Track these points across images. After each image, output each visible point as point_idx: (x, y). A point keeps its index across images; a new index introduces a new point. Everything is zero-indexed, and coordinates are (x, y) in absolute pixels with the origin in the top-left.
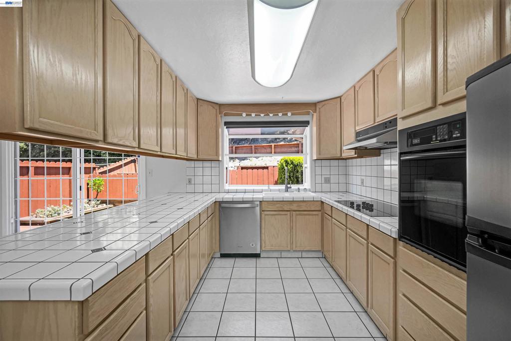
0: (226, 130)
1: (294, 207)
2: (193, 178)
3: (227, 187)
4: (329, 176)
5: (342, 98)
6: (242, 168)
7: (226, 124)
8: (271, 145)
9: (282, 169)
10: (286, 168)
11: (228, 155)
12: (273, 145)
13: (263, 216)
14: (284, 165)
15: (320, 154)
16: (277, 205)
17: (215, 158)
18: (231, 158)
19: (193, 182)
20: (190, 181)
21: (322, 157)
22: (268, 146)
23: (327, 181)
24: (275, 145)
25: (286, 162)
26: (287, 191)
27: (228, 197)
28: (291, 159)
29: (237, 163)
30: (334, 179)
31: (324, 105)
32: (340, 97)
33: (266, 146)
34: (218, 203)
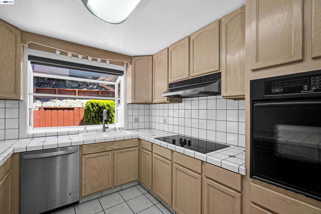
0: (29, 65)
1: (116, 146)
3: (31, 130)
4: (138, 117)
5: (154, 56)
6: (45, 109)
7: (30, 57)
8: (76, 90)
9: (88, 110)
10: (92, 109)
11: (32, 94)
12: (77, 90)
13: (84, 160)
14: (90, 107)
15: (135, 99)
16: (100, 147)
17: (13, 96)
18: (36, 98)
21: (136, 101)
22: (72, 90)
23: (137, 120)
24: (78, 91)
25: (92, 104)
26: (105, 131)
27: (35, 144)
28: (97, 102)
29: (39, 104)
30: (141, 119)
31: (139, 59)
32: (152, 56)
33: (70, 90)
34: (18, 156)
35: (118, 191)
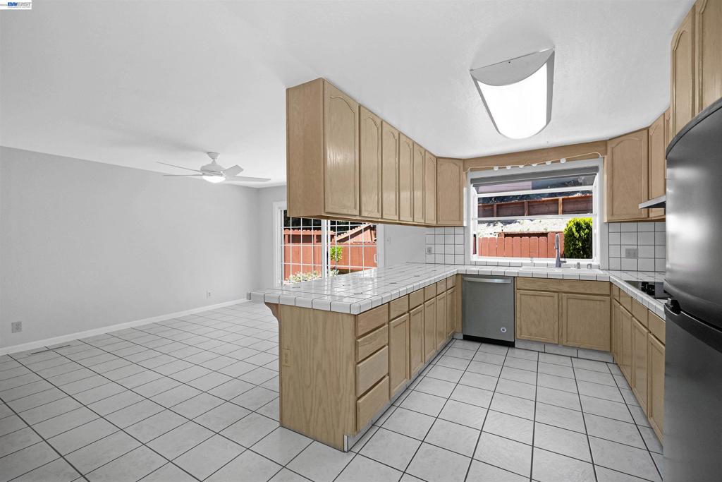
0: (473, 190)
1: (565, 288)
2: (433, 246)
3: (475, 258)
4: (635, 247)
5: (650, 130)
6: (507, 235)
7: (473, 181)
8: (558, 200)
9: (570, 235)
11: (476, 219)
12: (560, 198)
13: (518, 295)
14: (574, 230)
15: (612, 215)
16: (539, 283)
17: (458, 223)
18: (480, 222)
19: (433, 252)
20: (429, 251)
21: (616, 218)
22: (552, 200)
24: (563, 199)
25: (578, 225)
26: (560, 266)
27: (473, 270)
28: (587, 220)
32: (647, 129)
33: (548, 201)
34: (460, 277)
35: (571, 357)
